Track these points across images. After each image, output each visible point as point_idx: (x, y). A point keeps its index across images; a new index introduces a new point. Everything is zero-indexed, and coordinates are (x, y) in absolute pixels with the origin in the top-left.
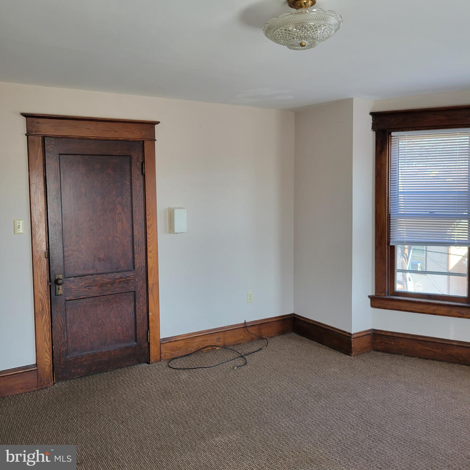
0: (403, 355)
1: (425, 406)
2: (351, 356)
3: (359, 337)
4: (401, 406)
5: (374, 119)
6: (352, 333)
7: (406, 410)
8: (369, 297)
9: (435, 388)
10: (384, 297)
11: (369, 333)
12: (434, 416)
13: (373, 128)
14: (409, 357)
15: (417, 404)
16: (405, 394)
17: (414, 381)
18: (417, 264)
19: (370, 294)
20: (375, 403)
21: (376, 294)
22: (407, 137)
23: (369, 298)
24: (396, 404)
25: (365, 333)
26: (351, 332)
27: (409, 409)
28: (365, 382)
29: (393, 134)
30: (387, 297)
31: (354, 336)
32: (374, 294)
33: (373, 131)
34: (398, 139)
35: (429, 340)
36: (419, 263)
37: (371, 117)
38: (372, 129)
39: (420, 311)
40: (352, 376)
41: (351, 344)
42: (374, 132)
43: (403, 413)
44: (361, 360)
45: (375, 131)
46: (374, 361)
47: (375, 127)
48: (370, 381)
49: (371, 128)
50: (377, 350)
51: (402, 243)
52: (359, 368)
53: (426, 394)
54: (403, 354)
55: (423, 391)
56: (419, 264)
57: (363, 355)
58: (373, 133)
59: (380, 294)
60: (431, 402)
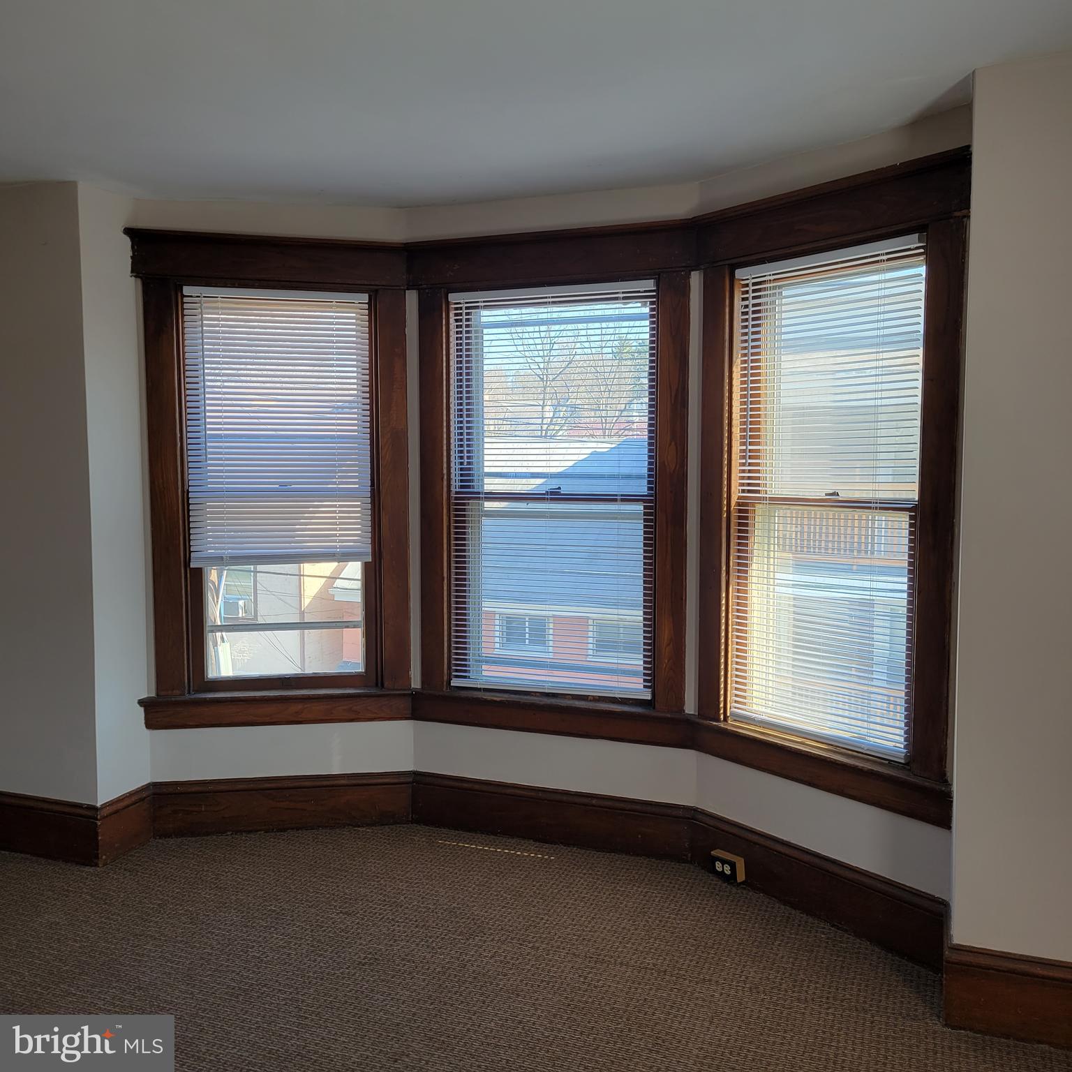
0: (229, 833)
1: (289, 954)
2: (96, 865)
3: (116, 812)
4: (233, 972)
5: (136, 247)
6: (99, 805)
7: (248, 977)
8: (141, 702)
9: (307, 901)
10: (182, 698)
11: (144, 794)
12: (311, 974)
13: (136, 270)
14: (244, 834)
15: (271, 955)
16: (240, 935)
17: (260, 893)
18: (238, 603)
19: (144, 695)
20: (168, 984)
21: (157, 695)
22: (222, 302)
23: (141, 706)
24: (221, 968)
25: (134, 799)
26: (97, 802)
27: (254, 972)
28: (138, 932)
29: (187, 290)
30: (187, 697)
31: (105, 812)
32: (153, 695)
33: (136, 277)
34: (199, 305)
35: (286, 784)
36: (242, 599)
37: (127, 241)
38: (132, 272)
39: (267, 719)
40: (101, 922)
41: (97, 834)
42: (139, 281)
43: (240, 988)
44: (125, 870)
45: (141, 278)
46: (159, 864)
47: (138, 268)
48: (151, 924)
49: (130, 269)
50: (166, 835)
51: (220, 561)
52: (119, 896)
53: (289, 922)
54: (229, 831)
55: (283, 914)
56: (241, 603)
57: (130, 856)
58: (136, 281)
59: (170, 692)
60: (301, 938)
